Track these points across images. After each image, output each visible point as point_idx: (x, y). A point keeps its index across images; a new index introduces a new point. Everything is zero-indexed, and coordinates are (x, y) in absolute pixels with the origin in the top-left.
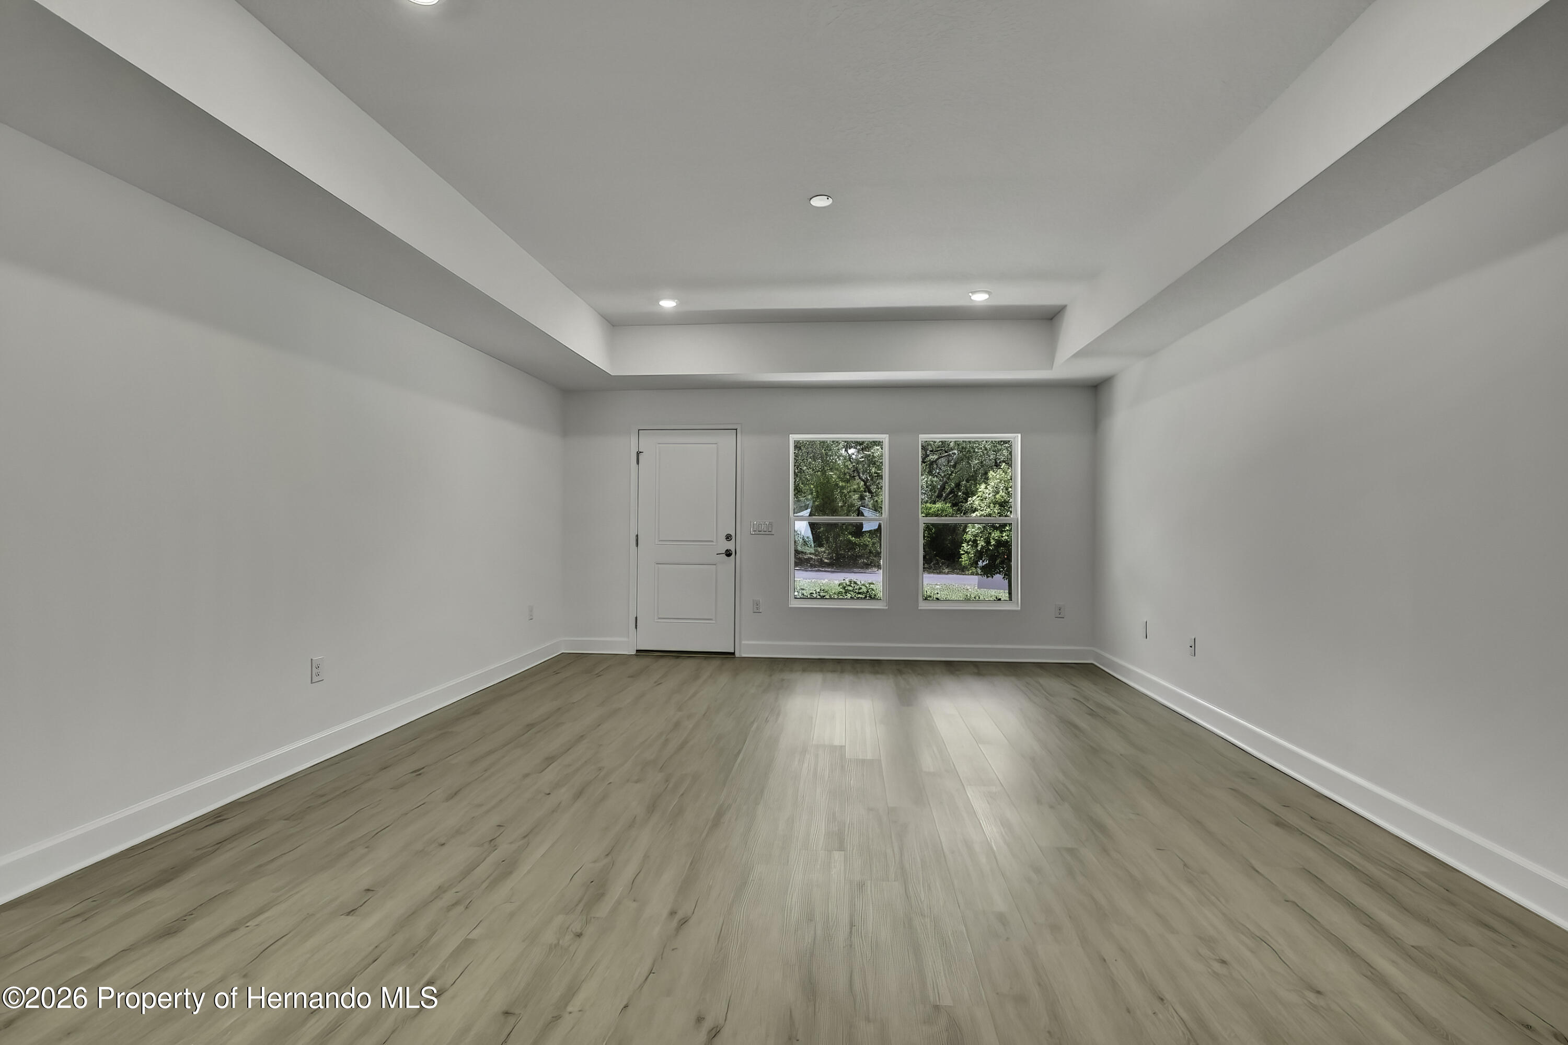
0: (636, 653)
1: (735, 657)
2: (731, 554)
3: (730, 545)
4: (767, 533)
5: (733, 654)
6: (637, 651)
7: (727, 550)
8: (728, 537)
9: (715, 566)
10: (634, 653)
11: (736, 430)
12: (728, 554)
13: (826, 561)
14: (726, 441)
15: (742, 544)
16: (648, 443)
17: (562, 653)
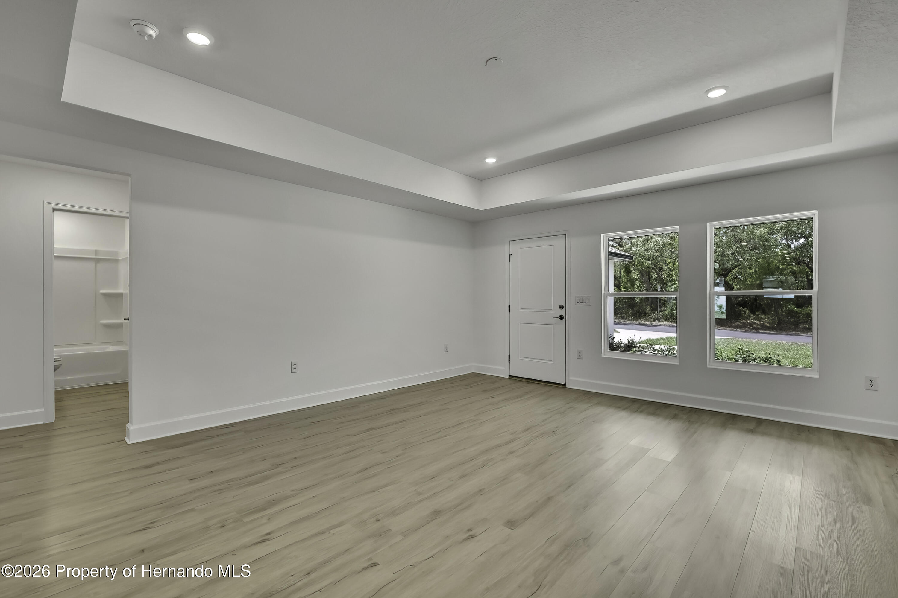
0: (510, 377)
1: (565, 387)
2: (563, 318)
3: (562, 312)
4: (586, 304)
5: (565, 385)
6: (510, 376)
7: (561, 316)
8: (561, 307)
9: (553, 326)
10: (508, 377)
11: (566, 234)
12: (561, 318)
13: (768, 325)
14: (559, 243)
15: (570, 312)
16: (516, 249)
17: (473, 373)
